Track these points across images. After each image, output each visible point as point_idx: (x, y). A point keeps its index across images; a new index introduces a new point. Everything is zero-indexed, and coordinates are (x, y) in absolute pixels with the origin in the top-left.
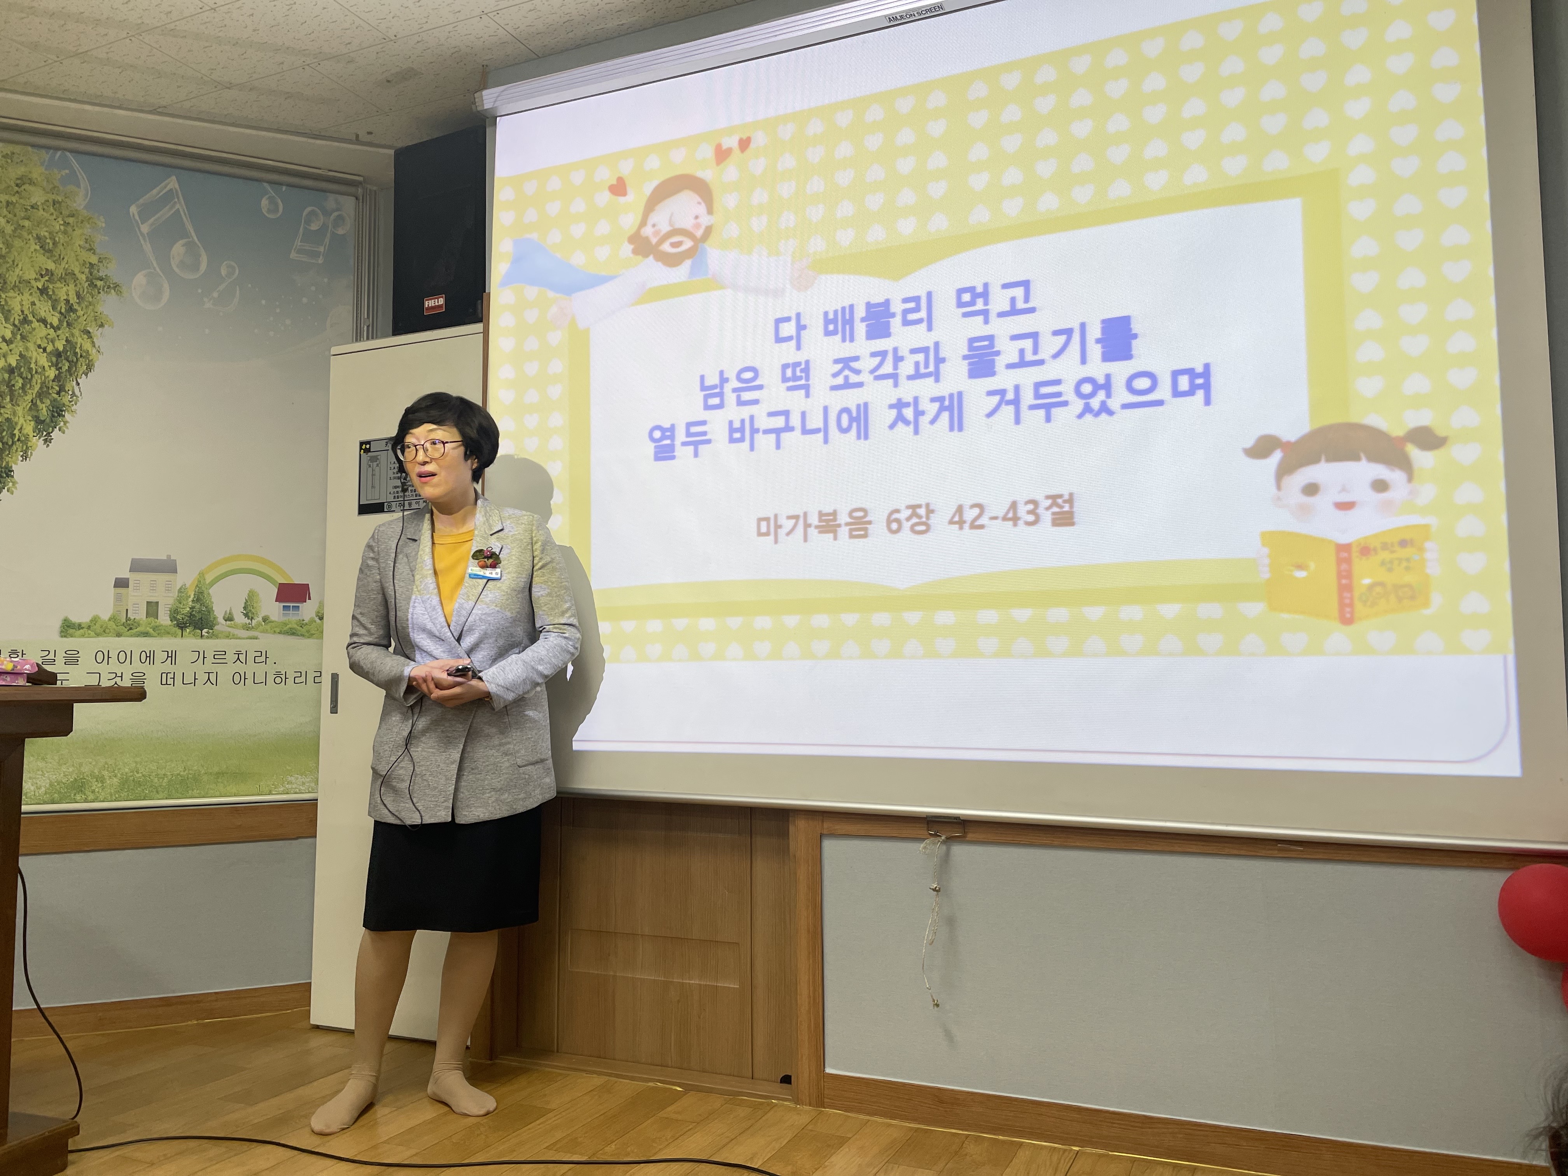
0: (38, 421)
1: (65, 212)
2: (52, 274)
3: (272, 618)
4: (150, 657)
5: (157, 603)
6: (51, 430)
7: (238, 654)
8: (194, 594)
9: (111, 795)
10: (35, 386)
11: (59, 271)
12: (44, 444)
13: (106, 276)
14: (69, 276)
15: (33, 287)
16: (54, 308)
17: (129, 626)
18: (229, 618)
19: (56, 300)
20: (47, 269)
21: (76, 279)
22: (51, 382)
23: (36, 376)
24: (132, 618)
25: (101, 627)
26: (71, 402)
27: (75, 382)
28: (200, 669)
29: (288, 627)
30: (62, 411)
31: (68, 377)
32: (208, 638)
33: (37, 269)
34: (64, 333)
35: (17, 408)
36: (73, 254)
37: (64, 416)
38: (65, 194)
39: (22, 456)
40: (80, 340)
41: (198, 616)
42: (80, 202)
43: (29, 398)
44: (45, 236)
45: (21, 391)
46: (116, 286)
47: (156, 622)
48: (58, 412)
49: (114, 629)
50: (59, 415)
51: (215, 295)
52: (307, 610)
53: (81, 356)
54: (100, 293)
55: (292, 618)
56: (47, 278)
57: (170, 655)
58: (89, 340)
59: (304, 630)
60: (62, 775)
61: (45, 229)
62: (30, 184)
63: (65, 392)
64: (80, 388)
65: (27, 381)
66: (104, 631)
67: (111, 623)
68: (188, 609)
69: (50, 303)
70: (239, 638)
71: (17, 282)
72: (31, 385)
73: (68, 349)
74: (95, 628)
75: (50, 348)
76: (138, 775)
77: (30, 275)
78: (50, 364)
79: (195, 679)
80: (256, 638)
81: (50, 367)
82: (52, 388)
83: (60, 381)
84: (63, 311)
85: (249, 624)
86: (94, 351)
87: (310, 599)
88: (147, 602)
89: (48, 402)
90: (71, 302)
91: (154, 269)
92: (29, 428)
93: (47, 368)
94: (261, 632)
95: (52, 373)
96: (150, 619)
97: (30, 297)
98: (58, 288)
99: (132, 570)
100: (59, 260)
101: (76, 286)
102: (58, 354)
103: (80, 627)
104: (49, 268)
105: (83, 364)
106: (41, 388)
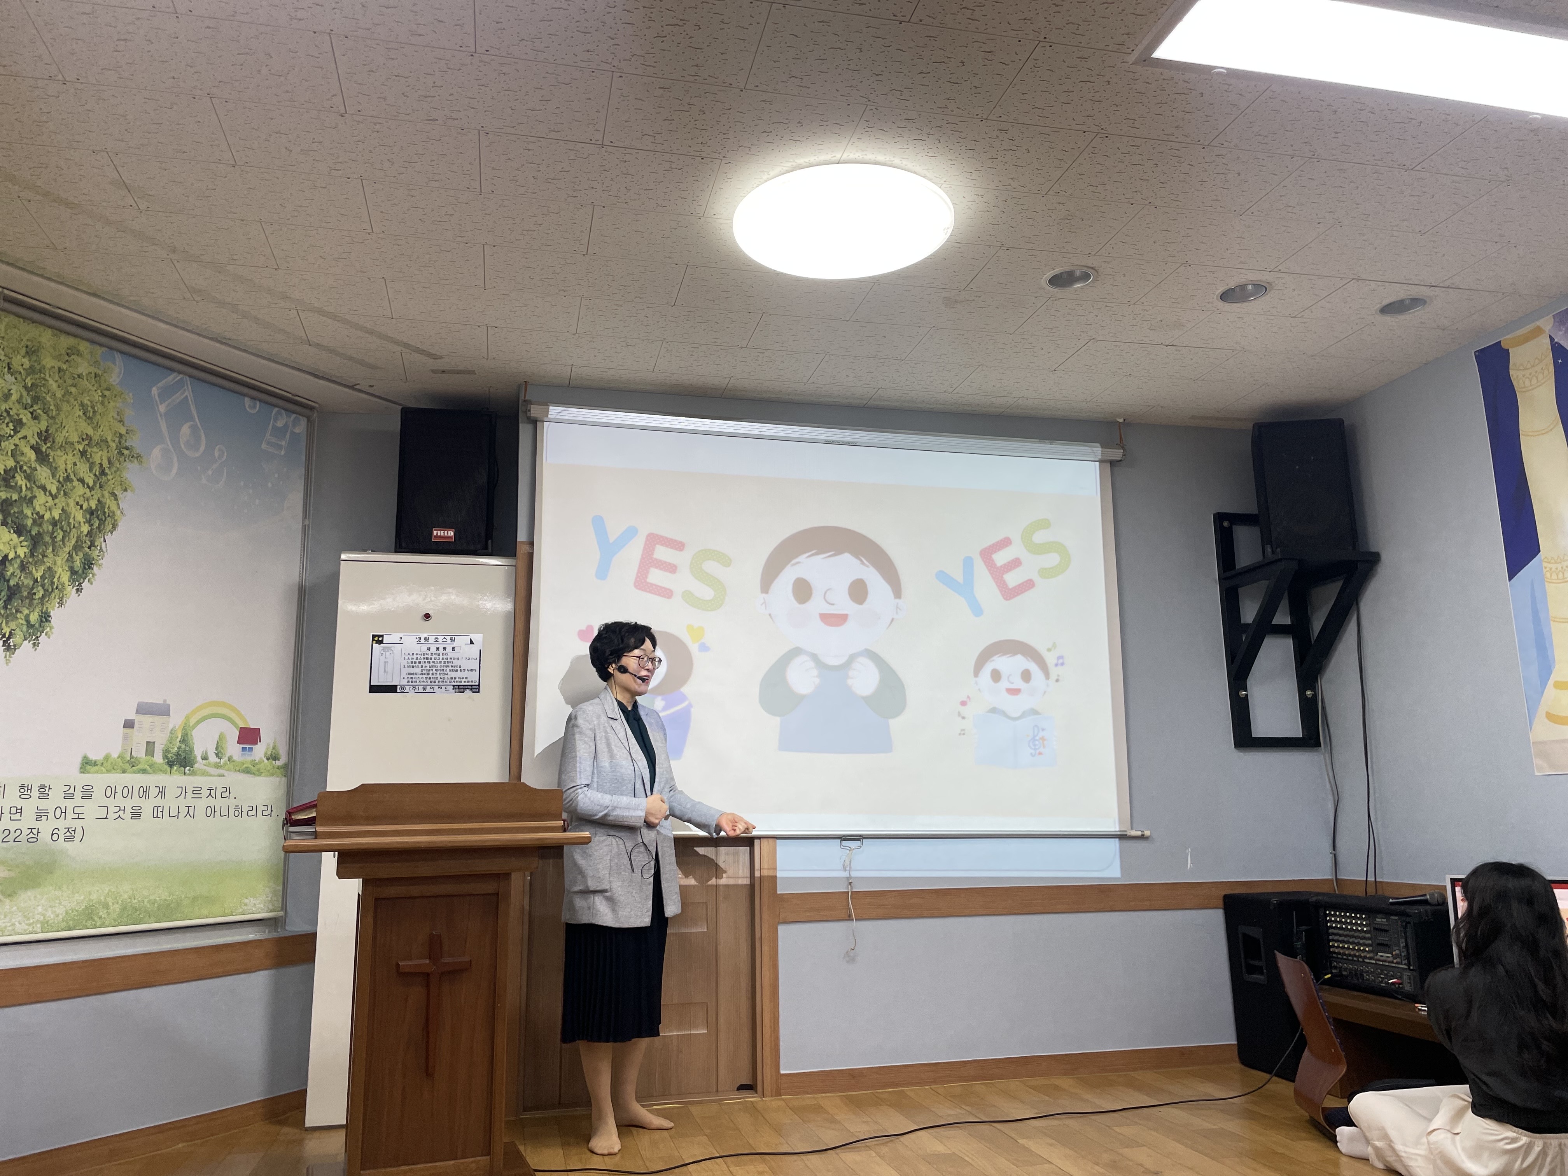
0: (73, 572)
1: (104, 386)
2: (91, 440)
3: (235, 758)
4: (145, 792)
5: (154, 742)
6: (81, 581)
7: (210, 790)
8: (182, 736)
9: (115, 920)
10: (73, 539)
11: (96, 438)
12: (77, 593)
13: (131, 446)
14: (103, 443)
15: (76, 449)
16: (91, 470)
17: (131, 764)
18: (205, 758)
19: (92, 463)
20: (87, 434)
21: (108, 447)
22: (84, 537)
23: (73, 530)
24: (135, 756)
25: (112, 763)
26: (99, 556)
27: (103, 539)
28: (183, 803)
29: (244, 766)
30: (92, 564)
31: (98, 533)
32: (189, 775)
33: (80, 433)
34: (97, 493)
35: (57, 558)
36: (107, 424)
37: (93, 569)
38: (105, 369)
39: (59, 603)
40: (108, 501)
41: (183, 755)
42: (114, 378)
43: (67, 549)
44: (87, 405)
45: (61, 543)
46: (139, 456)
47: (152, 761)
48: (88, 564)
49: (121, 766)
50: (90, 568)
51: (210, 472)
52: (260, 751)
53: (109, 516)
54: (125, 461)
55: (248, 758)
56: (86, 442)
57: (161, 791)
58: (115, 502)
59: (254, 769)
60: (75, 903)
61: (88, 398)
62: (77, 355)
63: (95, 546)
64: (106, 545)
65: (66, 534)
66: (113, 768)
67: (119, 760)
68: (176, 749)
69: (88, 465)
70: (211, 775)
71: (64, 443)
72: (69, 538)
73: (99, 508)
74: (105, 765)
75: (85, 507)
76: (134, 901)
77: (75, 438)
78: (85, 520)
79: (178, 812)
80: (224, 776)
81: (84, 523)
82: (85, 542)
83: (91, 537)
84: (97, 473)
85: (219, 763)
86: (119, 512)
87: (260, 742)
88: (148, 743)
89: (81, 555)
90: (104, 466)
91: (168, 446)
92: (65, 577)
93: (82, 524)
94: (226, 770)
95: (85, 529)
96: (149, 757)
97: (72, 458)
98: (94, 452)
99: (138, 712)
100: (96, 427)
101: (108, 452)
102: (92, 513)
103: (95, 764)
104: (89, 433)
105: (110, 523)
106: (77, 542)
